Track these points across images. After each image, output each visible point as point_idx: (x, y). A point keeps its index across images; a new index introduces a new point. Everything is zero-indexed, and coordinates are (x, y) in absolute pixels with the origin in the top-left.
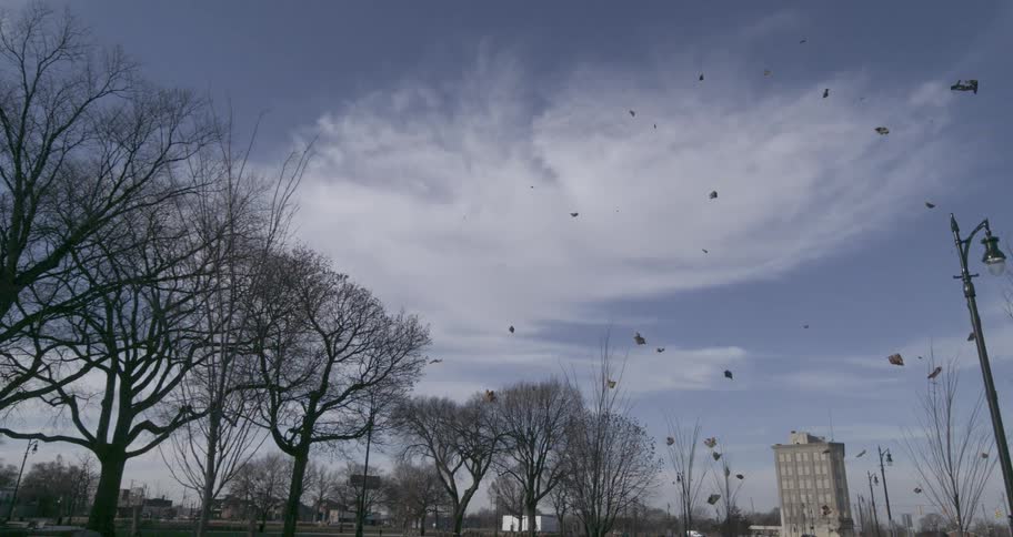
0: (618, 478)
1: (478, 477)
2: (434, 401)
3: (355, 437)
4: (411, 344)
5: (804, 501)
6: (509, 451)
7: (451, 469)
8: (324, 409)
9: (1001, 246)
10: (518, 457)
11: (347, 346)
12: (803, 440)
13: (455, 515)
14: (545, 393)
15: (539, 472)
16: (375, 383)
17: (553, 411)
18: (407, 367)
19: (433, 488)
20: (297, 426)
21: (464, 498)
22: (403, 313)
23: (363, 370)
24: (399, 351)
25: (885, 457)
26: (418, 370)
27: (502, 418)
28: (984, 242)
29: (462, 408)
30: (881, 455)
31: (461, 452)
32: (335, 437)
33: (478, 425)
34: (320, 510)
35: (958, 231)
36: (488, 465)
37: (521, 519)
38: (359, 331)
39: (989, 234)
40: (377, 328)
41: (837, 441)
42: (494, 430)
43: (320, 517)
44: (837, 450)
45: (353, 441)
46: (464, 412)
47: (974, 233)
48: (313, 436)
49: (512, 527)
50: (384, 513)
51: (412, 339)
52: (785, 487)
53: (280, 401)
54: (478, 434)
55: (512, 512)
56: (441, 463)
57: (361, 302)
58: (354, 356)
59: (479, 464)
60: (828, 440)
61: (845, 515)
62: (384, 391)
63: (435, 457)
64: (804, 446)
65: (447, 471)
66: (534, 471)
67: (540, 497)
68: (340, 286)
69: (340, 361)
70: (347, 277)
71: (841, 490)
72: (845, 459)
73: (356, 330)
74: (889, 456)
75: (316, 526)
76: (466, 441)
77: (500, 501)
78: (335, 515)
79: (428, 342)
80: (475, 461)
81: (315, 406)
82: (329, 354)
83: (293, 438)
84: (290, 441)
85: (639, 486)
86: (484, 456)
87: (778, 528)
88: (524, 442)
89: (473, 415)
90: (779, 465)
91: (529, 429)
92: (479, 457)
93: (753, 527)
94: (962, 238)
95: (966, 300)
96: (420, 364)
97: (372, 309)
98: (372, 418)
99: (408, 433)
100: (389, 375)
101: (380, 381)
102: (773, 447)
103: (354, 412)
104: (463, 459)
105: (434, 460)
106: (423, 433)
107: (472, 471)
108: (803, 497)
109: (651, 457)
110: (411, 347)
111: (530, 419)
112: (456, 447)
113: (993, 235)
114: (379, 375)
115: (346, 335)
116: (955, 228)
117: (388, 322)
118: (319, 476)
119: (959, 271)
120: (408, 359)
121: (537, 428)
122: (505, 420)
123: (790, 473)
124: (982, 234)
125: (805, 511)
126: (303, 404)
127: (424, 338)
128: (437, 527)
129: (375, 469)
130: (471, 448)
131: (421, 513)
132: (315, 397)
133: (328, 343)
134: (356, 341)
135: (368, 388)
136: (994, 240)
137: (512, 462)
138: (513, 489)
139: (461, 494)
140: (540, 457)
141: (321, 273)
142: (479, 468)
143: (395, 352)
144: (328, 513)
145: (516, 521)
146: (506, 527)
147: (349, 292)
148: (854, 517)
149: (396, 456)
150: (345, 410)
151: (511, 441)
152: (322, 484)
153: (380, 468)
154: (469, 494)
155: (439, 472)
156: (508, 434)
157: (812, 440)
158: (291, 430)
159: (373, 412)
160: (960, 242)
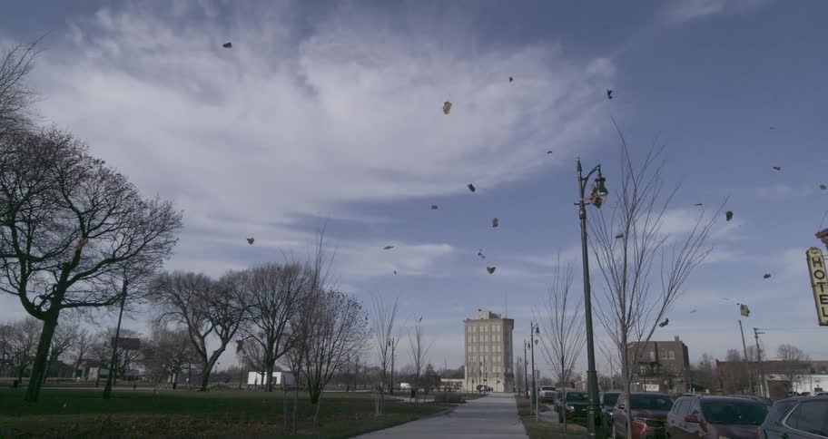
0: (337, 343)
1: (225, 340)
2: (190, 276)
3: (105, 304)
4: (163, 226)
5: (482, 361)
6: (255, 320)
7: (202, 333)
8: (76, 278)
9: (606, 185)
10: (261, 324)
11: (102, 224)
12: (486, 316)
13: (204, 371)
14: (289, 272)
15: (279, 337)
16: (127, 258)
17: (294, 288)
18: (160, 246)
19: (188, 349)
20: (48, 293)
21: (212, 357)
22: (158, 198)
23: (116, 246)
24: (152, 231)
25: (535, 330)
26: (170, 249)
27: (250, 292)
28: (597, 180)
29: (216, 282)
30: (533, 328)
31: (212, 320)
32: (85, 304)
33: (229, 297)
34: (80, 368)
35: (581, 171)
36: (235, 331)
37: (263, 375)
38: (114, 211)
39: (600, 175)
40: (130, 210)
41: (509, 318)
42: (242, 301)
43: (79, 373)
44: (509, 324)
45: (103, 309)
46: (217, 286)
47: (591, 173)
48: (63, 303)
49: (256, 381)
50: (141, 370)
51: (165, 222)
52: (470, 350)
53: (30, 271)
54: (227, 305)
55: (256, 369)
56: (194, 329)
57: (116, 186)
58: (107, 233)
59: (227, 330)
60: (503, 317)
61: (509, 371)
62: (136, 266)
63: (188, 323)
64: (486, 320)
65: (199, 336)
66: (273, 336)
67: (277, 357)
68: (96, 169)
69: (93, 237)
70: (103, 162)
71: (508, 354)
72: (514, 331)
73: (111, 210)
74: (538, 329)
75: (75, 381)
76: (218, 310)
77: (246, 359)
78: (94, 373)
79: (180, 226)
80: (224, 327)
81: (67, 276)
82: (83, 230)
83: (42, 304)
84: (39, 307)
85: (354, 349)
86: (232, 323)
87: (461, 380)
88: (268, 312)
89: (226, 288)
90: (467, 334)
91: (272, 302)
92: (227, 324)
93: (443, 380)
94: (584, 177)
95: (579, 221)
96: (171, 244)
97: (126, 193)
98: (125, 288)
99: (167, 302)
100: (142, 252)
101: (131, 257)
102: (464, 321)
103: (106, 283)
104: (214, 326)
105: (187, 325)
106: (179, 303)
107: (221, 335)
108: (482, 358)
109: (364, 326)
110: (163, 229)
111: (273, 294)
112: (207, 315)
113: (603, 176)
114: (132, 252)
115: (101, 215)
116: (580, 169)
117: (143, 206)
118: (80, 338)
119: (578, 200)
120: (161, 239)
121: (279, 301)
122: (252, 295)
123: (475, 341)
124: (595, 175)
125: (482, 368)
126: (55, 273)
127: (176, 223)
128: (189, 381)
129: (134, 333)
130: (221, 317)
131: (177, 370)
132: (67, 268)
133: (82, 220)
134: (110, 220)
135: (120, 262)
136: (602, 180)
137: (256, 329)
138: (257, 350)
139: (209, 354)
140: (280, 324)
141: (77, 157)
142: (227, 334)
143: (147, 232)
144: (87, 371)
145: (259, 376)
146: (251, 381)
147: (104, 175)
148: (514, 373)
149: (153, 322)
150: (95, 280)
151: (257, 312)
152: (82, 344)
153: (139, 332)
154: (217, 354)
155: (191, 336)
156: (255, 306)
157: (493, 316)
158: (41, 297)
159: (126, 283)
160: (581, 179)
